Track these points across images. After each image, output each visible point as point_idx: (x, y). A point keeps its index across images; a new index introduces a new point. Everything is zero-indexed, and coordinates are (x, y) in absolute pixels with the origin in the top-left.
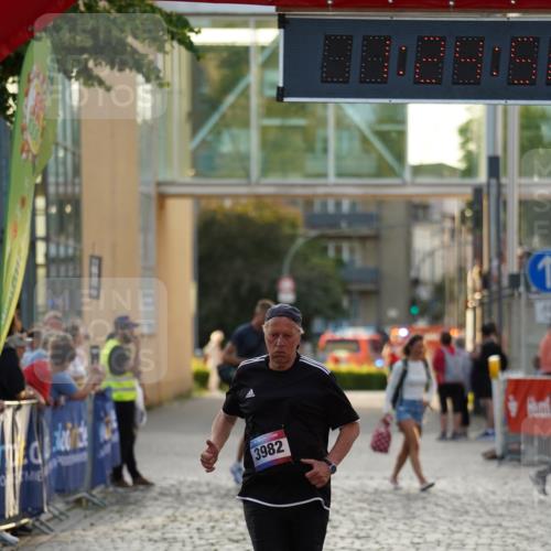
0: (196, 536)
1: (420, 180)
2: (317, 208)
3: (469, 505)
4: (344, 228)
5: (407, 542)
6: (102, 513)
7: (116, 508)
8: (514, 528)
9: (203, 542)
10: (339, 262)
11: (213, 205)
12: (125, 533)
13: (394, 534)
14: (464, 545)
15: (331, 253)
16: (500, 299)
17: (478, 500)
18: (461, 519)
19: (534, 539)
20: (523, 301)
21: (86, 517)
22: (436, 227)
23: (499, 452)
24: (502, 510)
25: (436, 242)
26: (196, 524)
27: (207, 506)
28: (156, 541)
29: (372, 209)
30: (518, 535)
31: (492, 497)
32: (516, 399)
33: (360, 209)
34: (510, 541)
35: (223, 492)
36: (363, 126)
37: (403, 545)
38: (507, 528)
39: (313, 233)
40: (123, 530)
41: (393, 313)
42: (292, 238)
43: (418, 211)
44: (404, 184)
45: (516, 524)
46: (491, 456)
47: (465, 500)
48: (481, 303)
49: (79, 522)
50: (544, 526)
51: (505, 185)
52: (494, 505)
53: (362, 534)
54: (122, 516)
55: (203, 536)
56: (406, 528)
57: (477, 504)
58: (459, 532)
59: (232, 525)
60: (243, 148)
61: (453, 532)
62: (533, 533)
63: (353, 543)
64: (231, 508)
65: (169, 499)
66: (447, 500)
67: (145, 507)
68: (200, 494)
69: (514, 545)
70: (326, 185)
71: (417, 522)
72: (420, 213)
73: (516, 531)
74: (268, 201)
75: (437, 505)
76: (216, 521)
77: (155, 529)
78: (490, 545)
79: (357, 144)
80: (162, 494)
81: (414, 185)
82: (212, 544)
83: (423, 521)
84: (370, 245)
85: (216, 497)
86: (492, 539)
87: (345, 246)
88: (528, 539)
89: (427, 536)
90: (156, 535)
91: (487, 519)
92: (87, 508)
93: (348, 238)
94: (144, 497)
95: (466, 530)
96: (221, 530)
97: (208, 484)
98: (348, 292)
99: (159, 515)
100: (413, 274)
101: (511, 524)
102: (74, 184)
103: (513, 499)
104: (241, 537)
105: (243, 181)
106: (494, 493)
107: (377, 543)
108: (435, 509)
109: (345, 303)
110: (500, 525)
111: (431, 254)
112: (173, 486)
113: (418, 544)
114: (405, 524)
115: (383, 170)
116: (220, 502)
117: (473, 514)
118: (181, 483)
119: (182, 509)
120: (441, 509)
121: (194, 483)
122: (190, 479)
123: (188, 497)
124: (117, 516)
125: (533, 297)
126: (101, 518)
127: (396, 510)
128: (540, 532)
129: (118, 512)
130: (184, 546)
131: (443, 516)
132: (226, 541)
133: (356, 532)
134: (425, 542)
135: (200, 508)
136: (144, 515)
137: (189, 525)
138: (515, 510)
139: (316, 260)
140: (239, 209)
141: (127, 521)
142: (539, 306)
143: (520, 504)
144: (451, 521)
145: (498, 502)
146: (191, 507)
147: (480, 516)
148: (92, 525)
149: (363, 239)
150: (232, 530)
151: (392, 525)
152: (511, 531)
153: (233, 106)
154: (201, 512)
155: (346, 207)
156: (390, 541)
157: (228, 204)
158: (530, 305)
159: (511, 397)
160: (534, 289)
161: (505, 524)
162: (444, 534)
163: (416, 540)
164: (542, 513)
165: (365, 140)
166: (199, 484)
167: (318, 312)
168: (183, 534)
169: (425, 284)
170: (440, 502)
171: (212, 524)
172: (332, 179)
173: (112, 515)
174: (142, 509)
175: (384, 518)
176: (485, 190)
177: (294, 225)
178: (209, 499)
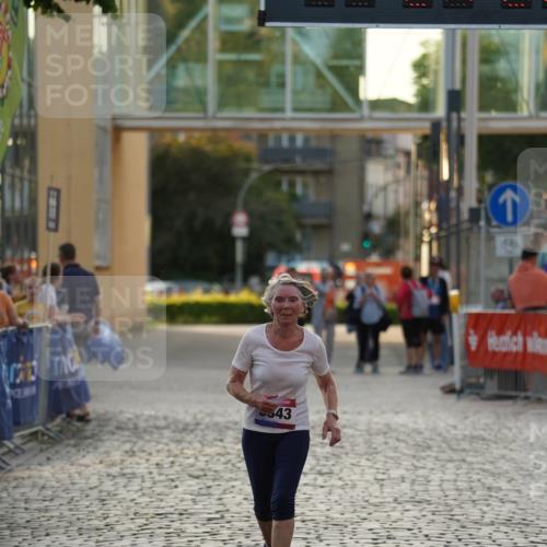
0: (155, 471)
1: (377, 114)
2: (271, 143)
3: (431, 439)
4: (299, 163)
5: (371, 478)
6: (58, 448)
7: (72, 442)
8: (478, 463)
9: (163, 478)
10: (293, 197)
11: (168, 138)
12: (83, 468)
13: (357, 470)
14: (429, 481)
15: (285, 187)
16: (458, 233)
17: (440, 435)
18: (424, 454)
19: (499, 474)
20: (483, 235)
21: (41, 451)
22: (390, 162)
23: (458, 386)
24: (465, 445)
25: (390, 177)
26: (155, 459)
27: (165, 441)
28: (114, 477)
29: (326, 144)
30: (484, 470)
31: (453, 432)
32: (476, 333)
33: (313, 144)
34: (475, 477)
35: (181, 426)
36: (319, 62)
37: (367, 481)
38: (471, 463)
39: (267, 168)
40: (81, 465)
41: (345, 247)
42: (246, 172)
43: (372, 146)
44: (361, 119)
45: (480, 459)
46: (450, 390)
47: (427, 434)
48: (438, 237)
49: (35, 456)
50: (508, 461)
51: (464, 120)
52: (457, 440)
53: (325, 470)
54: (79, 451)
55: (163, 471)
56: (369, 464)
57: (439, 439)
58: (424, 468)
59: (191, 461)
60: (199, 82)
61: (416, 468)
62: (496, 468)
63: (315, 479)
64: (190, 443)
65: (127, 433)
66: (409, 435)
67: (102, 441)
68: (157, 428)
69: (479, 480)
70: (283, 119)
71: (380, 457)
72: (374, 147)
73: (480, 466)
74: (222, 134)
75: (398, 440)
76: (176, 456)
77: (113, 465)
78: (455, 481)
79: (311, 79)
80: (118, 428)
81: (372, 119)
82: (173, 480)
83: (386, 457)
84: (323, 179)
85: (174, 432)
86: (457, 475)
87: (299, 181)
88: (493, 474)
89: (391, 472)
90: (115, 470)
91: (450, 454)
92: (43, 442)
93: (302, 173)
94: (101, 431)
95: (430, 465)
96: (180, 465)
97: (165, 418)
98: (301, 226)
99: (117, 450)
100: (366, 208)
101: (474, 460)
102: (29, 117)
103: (476, 433)
104: (201, 473)
105: (201, 115)
106: (455, 427)
107: (340, 479)
108: (397, 444)
109: (298, 236)
110: (464, 461)
111: (385, 188)
112: (129, 419)
113: (383, 480)
114: (368, 460)
115: (337, 105)
116: (178, 436)
117: (435, 449)
118: (137, 417)
119: (140, 443)
120: (403, 445)
121: (150, 416)
122: (147, 412)
123: (145, 431)
124: (73, 450)
125: (493, 230)
126: (57, 452)
127: (358, 445)
128: (505, 468)
129: (75, 446)
130: (143, 481)
131: (406, 451)
132: (187, 477)
133: (318, 468)
134: (389, 479)
135: (158, 443)
136: (102, 450)
137: (148, 460)
138: (478, 445)
139: (269, 194)
140: (193, 142)
141: (84, 456)
142: (499, 239)
143: (484, 439)
144: (414, 456)
145: (460, 437)
146: (149, 441)
147: (444, 452)
148: (48, 459)
149: (316, 173)
150: (192, 466)
151: (354, 461)
152: (475, 466)
153: (187, 40)
154: (160, 447)
155: (299, 142)
156: (354, 477)
157: (182, 138)
158: (490, 238)
159: (472, 332)
160: (494, 223)
161: (469, 459)
162: (407, 470)
163: (380, 476)
164: (505, 448)
165: (319, 75)
166: (156, 418)
167: (271, 246)
168: (142, 470)
169: (377, 218)
170: (401, 437)
171: (171, 459)
172: (289, 114)
173: (68, 449)
174: (99, 443)
175: (347, 454)
176: (444, 124)
177: (248, 159)
178: (167, 433)
